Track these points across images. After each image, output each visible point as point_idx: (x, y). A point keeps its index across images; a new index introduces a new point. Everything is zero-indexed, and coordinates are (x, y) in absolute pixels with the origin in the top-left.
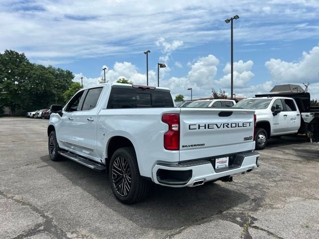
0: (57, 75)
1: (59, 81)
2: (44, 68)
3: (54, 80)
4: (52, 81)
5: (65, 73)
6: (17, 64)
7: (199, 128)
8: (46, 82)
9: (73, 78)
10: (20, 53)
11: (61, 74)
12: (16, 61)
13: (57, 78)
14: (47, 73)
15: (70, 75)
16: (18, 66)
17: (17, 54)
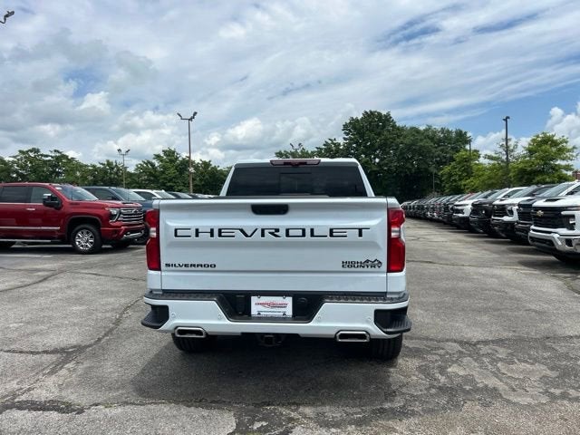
0: (440, 140)
1: (442, 151)
2: (417, 131)
3: (434, 150)
4: (430, 152)
5: (454, 135)
6: (379, 130)
7: (197, 235)
8: (420, 155)
9: (468, 142)
10: (384, 113)
11: (445, 138)
12: (378, 125)
13: (439, 146)
14: (421, 140)
15: (462, 138)
16: (379, 134)
17: (379, 114)
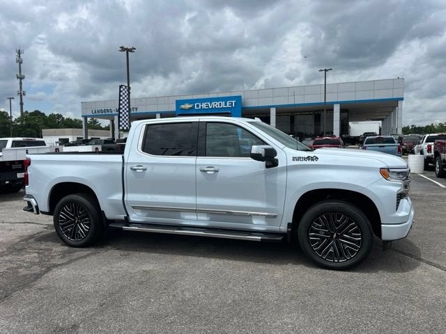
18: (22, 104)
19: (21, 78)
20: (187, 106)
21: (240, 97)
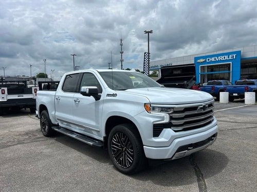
18: (122, 65)
19: (122, 53)
20: (202, 60)
21: (240, 51)
